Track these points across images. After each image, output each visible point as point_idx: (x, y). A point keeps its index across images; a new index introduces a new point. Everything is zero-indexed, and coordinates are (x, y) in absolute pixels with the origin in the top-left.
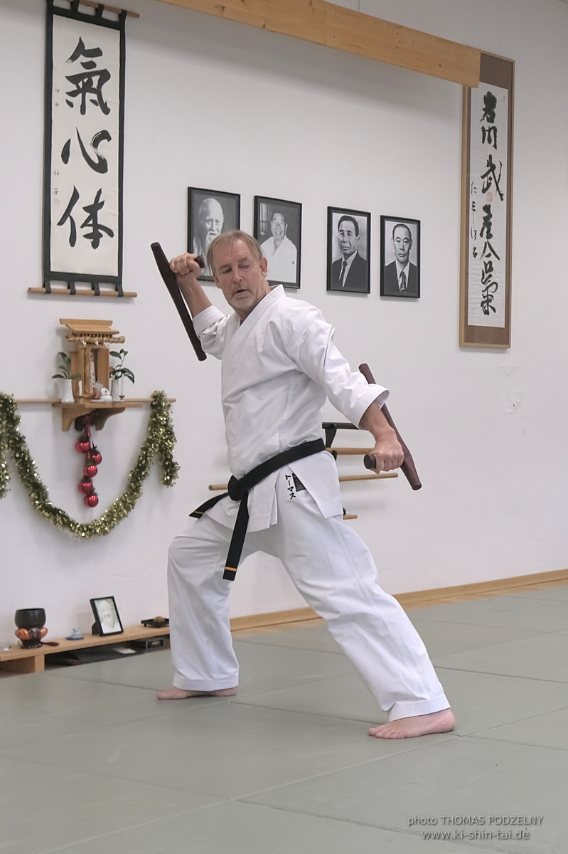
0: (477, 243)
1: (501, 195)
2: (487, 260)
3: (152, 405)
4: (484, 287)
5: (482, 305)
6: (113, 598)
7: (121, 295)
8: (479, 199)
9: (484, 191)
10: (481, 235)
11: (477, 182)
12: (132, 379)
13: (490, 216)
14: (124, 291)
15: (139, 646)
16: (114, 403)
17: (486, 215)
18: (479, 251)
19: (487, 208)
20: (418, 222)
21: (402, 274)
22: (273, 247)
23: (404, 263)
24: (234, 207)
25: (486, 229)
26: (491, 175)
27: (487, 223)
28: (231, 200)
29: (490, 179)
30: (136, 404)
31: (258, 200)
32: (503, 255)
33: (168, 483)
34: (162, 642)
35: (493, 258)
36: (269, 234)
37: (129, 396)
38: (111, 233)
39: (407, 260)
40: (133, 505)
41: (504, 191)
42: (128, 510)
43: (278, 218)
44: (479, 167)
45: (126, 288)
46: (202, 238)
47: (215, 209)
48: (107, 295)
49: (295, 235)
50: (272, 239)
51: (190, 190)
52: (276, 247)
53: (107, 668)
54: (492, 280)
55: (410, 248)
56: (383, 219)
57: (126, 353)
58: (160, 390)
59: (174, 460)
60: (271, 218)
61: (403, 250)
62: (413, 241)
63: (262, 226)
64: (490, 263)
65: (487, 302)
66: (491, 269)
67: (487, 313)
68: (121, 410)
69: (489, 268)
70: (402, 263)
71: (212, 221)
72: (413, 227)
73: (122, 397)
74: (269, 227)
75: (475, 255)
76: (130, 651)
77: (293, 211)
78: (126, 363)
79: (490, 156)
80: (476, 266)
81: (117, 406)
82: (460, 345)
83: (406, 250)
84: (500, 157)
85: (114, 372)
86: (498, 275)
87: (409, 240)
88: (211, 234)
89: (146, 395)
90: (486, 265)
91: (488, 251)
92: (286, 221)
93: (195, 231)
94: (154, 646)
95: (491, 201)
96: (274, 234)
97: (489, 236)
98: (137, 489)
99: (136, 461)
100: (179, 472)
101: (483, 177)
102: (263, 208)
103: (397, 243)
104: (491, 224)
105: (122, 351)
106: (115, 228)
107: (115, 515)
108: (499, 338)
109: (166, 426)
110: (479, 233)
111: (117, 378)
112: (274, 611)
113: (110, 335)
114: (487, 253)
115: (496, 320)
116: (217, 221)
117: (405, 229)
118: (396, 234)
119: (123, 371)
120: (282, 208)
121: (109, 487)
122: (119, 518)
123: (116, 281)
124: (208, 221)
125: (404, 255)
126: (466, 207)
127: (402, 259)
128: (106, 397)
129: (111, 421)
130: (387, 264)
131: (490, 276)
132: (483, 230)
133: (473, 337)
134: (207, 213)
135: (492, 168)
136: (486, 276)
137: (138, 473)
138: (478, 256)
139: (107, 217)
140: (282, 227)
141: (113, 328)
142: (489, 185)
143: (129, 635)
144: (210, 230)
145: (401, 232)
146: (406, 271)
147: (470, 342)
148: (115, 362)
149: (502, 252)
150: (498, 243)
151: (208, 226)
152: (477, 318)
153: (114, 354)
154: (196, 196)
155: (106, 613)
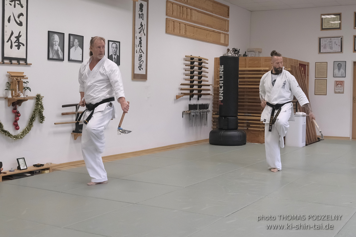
0: (137, 49)
1: (145, 34)
2: (140, 54)
3: (36, 98)
4: (139, 62)
5: (139, 67)
6: (24, 158)
7: (27, 64)
8: (138, 35)
9: (139, 33)
10: (139, 46)
11: (137, 30)
12: (30, 91)
13: (141, 40)
14: (28, 63)
15: (32, 173)
16: (24, 98)
17: (140, 40)
18: (138, 51)
19: (140, 38)
20: (119, 42)
21: (115, 58)
22: (74, 49)
23: (115, 55)
24: (63, 37)
25: (140, 45)
26: (141, 28)
27: (140, 43)
28: (62, 35)
29: (141, 29)
30: (31, 98)
31: (70, 35)
32: (145, 53)
33: (41, 122)
34: (39, 172)
35: (142, 53)
36: (73, 46)
37: (29, 96)
38: (23, 45)
39: (116, 53)
40: (30, 129)
41: (145, 33)
42: (29, 131)
43: (76, 41)
44: (138, 26)
45: (28, 62)
46: (53, 47)
47: (56, 38)
48: (22, 64)
49: (82, 46)
50: (74, 47)
51: (49, 32)
52: (76, 49)
53: (22, 180)
54: (142, 60)
55: (117, 50)
56: (109, 41)
57: (28, 82)
58: (39, 93)
59: (43, 115)
60: (74, 41)
61: (115, 51)
62: (118, 48)
63: (71, 43)
64: (141, 55)
65: (140, 66)
66: (141, 57)
67: (140, 70)
68: (27, 100)
69: (141, 56)
70: (114, 54)
71: (56, 41)
72: (118, 44)
73: (27, 96)
74: (73, 43)
75: (137, 52)
76: (29, 175)
77: (81, 38)
78: (28, 85)
79: (141, 22)
80: (137, 55)
81: (25, 99)
82: (132, 79)
83: (116, 51)
84: (144, 23)
85: (25, 88)
86: (144, 58)
87: (117, 48)
88: (55, 45)
89: (34, 95)
90: (140, 55)
91: (141, 51)
92: (79, 41)
93: (50, 44)
94: (37, 173)
95: (142, 36)
96: (75, 45)
97: (141, 47)
98: (32, 124)
99: (31, 116)
100: (45, 119)
101: (139, 29)
102: (72, 37)
103: (113, 49)
104: (141, 43)
105: (27, 82)
106: (25, 44)
107: (25, 132)
108: (144, 77)
109: (41, 105)
110: (138, 46)
111: (25, 90)
112: (75, 161)
113: (23, 77)
114: (140, 52)
115: (143, 72)
116: (57, 41)
117: (115, 44)
118: (112, 46)
119: (27, 88)
120: (77, 37)
121: (23, 124)
122: (26, 133)
123: (25, 60)
124: (54, 41)
125: (115, 52)
126: (134, 38)
127: (114, 53)
128: (22, 96)
129: (23, 103)
130: (110, 55)
131: (141, 59)
132: (139, 44)
133: (136, 77)
134: (54, 39)
135: (142, 26)
136: (140, 59)
137: (32, 120)
138: (138, 53)
139: (22, 40)
140: (78, 43)
141: (24, 74)
142: (141, 31)
143: (29, 170)
144: (55, 44)
145: (114, 45)
146: (116, 57)
147: (135, 78)
148: (25, 85)
149: (145, 52)
150: (144, 49)
151: (54, 43)
152: (137, 71)
153: (24, 82)
154: (50, 34)
155: (22, 163)
